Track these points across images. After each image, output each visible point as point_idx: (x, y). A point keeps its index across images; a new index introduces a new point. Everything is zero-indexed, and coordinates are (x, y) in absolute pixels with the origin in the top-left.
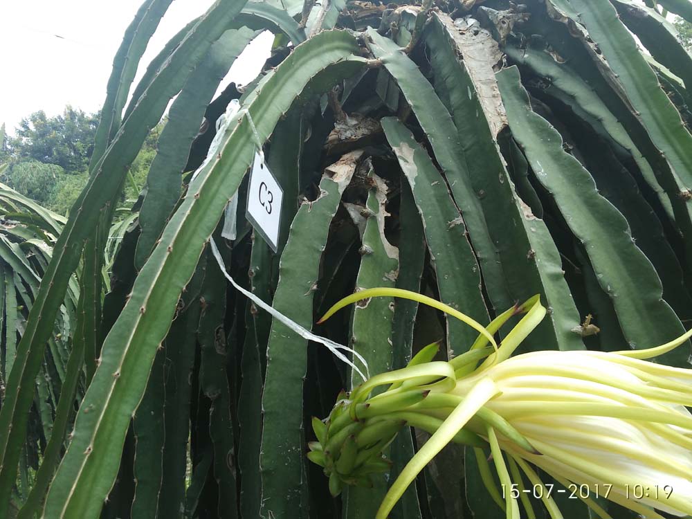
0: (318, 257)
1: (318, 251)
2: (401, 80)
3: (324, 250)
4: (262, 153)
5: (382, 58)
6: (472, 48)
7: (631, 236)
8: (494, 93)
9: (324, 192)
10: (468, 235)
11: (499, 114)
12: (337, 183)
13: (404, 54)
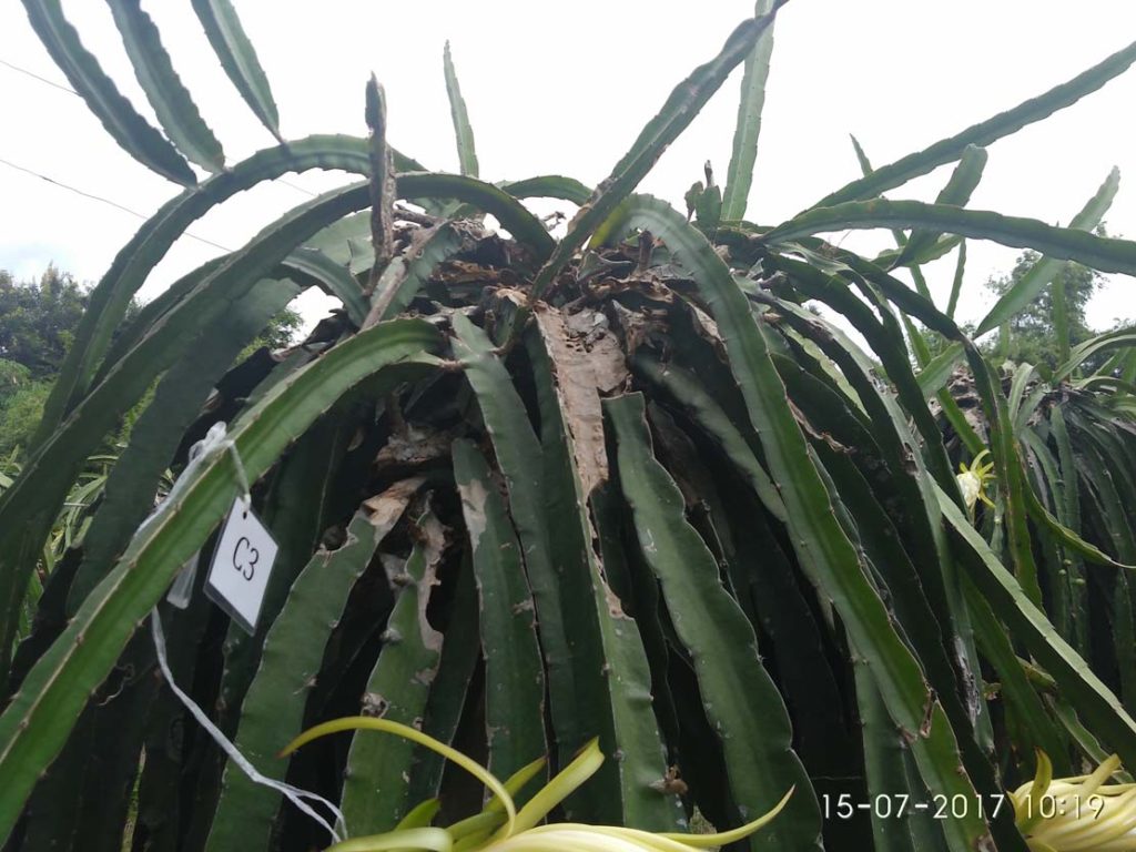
0: (326, 636)
1: (327, 627)
2: (483, 395)
3: (335, 626)
4: (248, 497)
5: (464, 361)
6: (578, 368)
7: (757, 651)
8: (596, 434)
9: (352, 538)
10: (538, 628)
11: (598, 464)
12: (374, 527)
13: (496, 356)
